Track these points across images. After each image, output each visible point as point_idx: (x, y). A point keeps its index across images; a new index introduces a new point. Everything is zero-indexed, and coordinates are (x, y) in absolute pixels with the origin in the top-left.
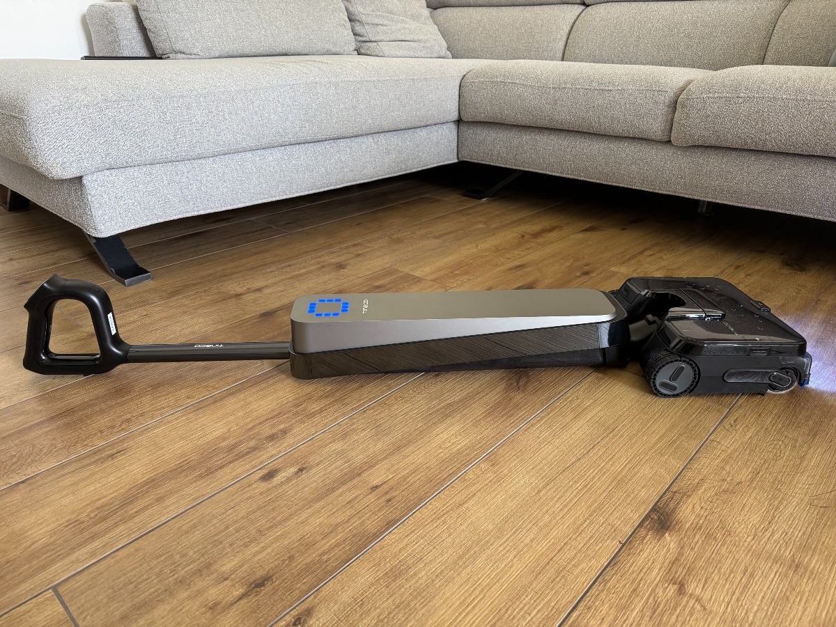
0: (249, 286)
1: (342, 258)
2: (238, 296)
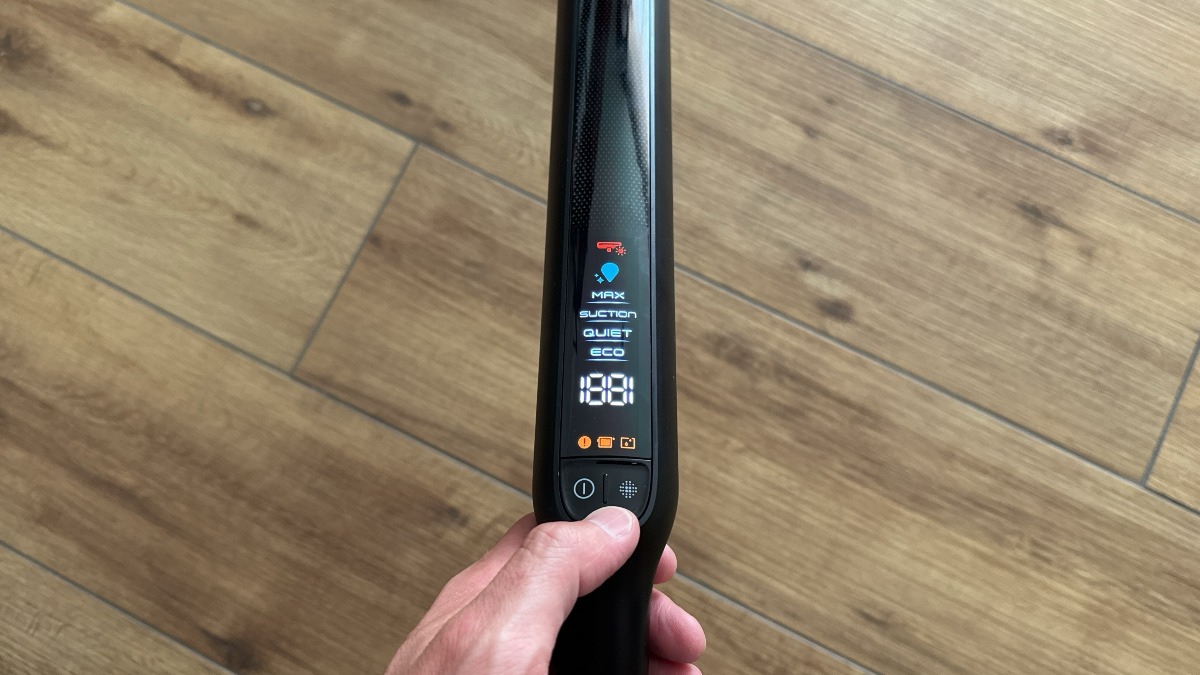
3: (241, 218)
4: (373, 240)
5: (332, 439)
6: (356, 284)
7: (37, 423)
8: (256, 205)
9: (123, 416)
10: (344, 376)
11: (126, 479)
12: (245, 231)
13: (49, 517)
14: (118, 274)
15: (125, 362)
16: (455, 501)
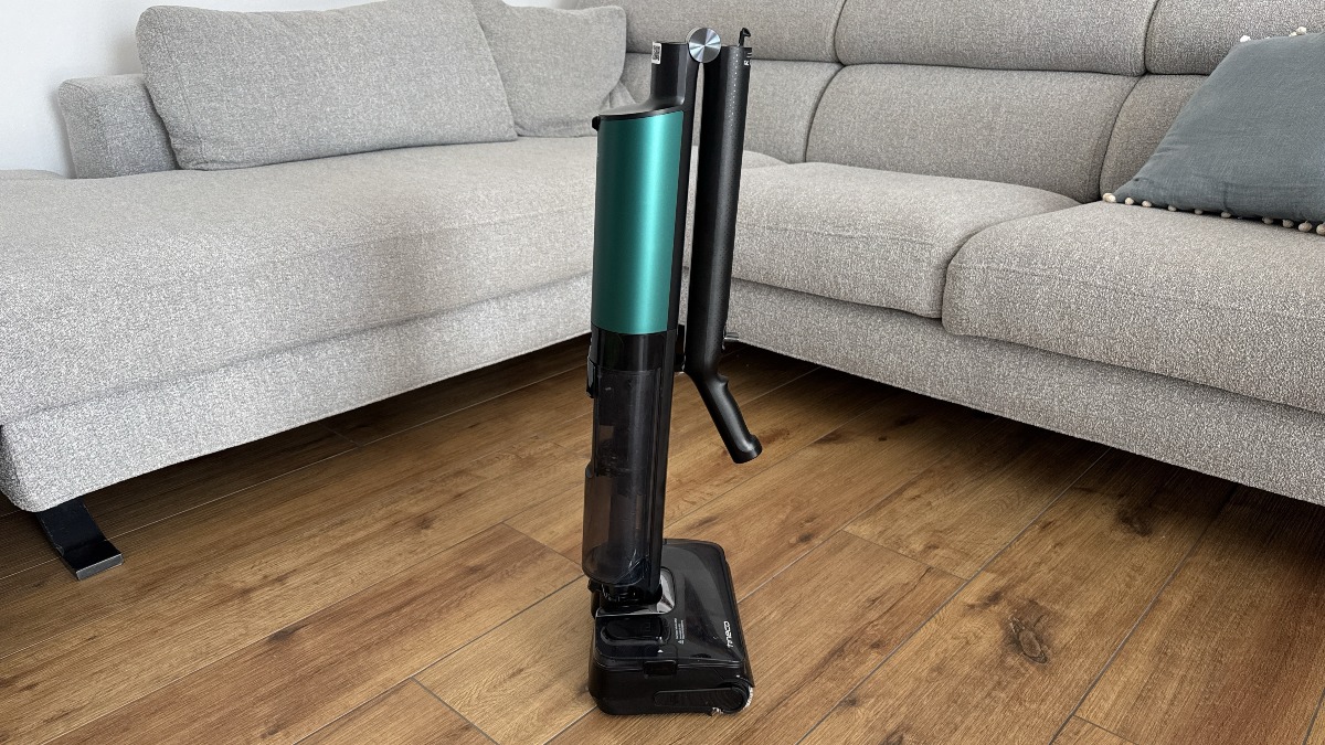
0: (267, 571)
1: (432, 503)
2: (245, 592)
3: (521, 670)
4: (468, 727)
5: (360, 689)
6: (446, 714)
7: (460, 584)
8: (524, 678)
9: (440, 612)
10: (393, 699)
11: (406, 610)
12: (511, 672)
13: (409, 583)
14: (519, 618)
15: (469, 616)
16: (280, 734)
